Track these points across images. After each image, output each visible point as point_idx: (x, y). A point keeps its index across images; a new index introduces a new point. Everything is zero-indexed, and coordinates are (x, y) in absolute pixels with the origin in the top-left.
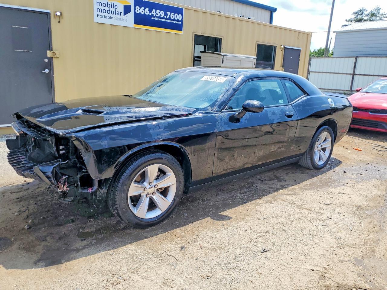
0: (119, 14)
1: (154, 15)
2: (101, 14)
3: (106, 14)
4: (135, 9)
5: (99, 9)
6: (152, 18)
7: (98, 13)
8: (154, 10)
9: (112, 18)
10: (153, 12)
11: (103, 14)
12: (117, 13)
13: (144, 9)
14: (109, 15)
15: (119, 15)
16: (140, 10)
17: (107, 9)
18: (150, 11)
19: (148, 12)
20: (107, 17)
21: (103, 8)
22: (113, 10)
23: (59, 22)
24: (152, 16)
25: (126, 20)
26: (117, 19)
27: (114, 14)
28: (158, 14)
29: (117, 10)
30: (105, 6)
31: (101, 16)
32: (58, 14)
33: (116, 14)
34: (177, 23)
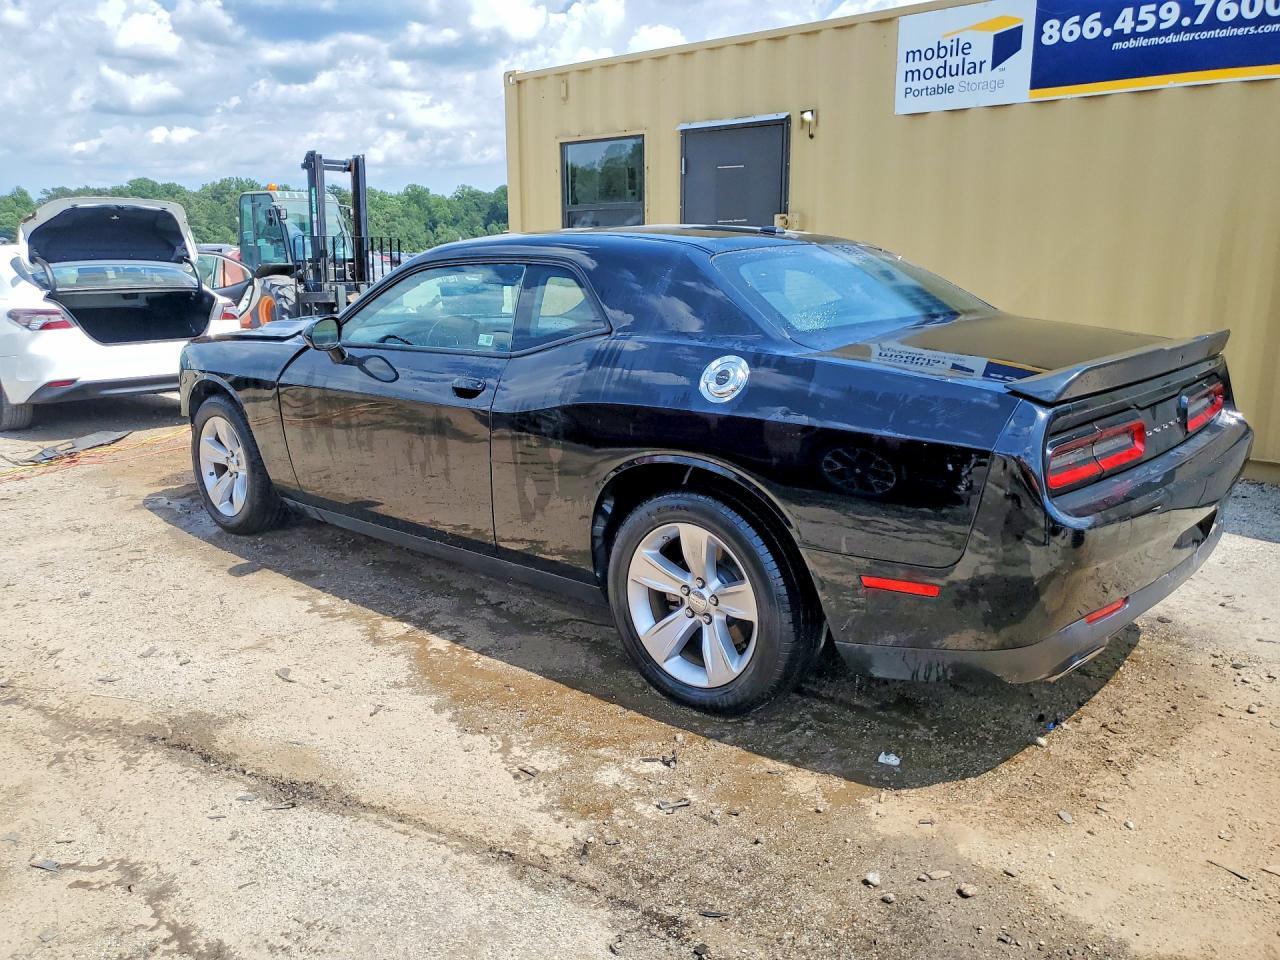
0: (976, 68)
1: (1127, 31)
2: (918, 85)
3: (934, 82)
4: (1039, 32)
5: (913, 73)
6: (1117, 46)
7: (909, 84)
8: (1128, 12)
9: (949, 89)
10: (1125, 21)
11: (923, 83)
12: (967, 67)
13: (1081, 23)
14: (942, 82)
15: (975, 72)
16: (1060, 30)
17: (936, 63)
18: (1107, 22)
19: (1098, 26)
20: (936, 91)
21: (922, 65)
22: (954, 61)
23: (811, 136)
24: (1119, 35)
25: (1000, 84)
26: (968, 87)
27: (957, 74)
28: (1144, 22)
29: (968, 59)
30: (929, 56)
31: (916, 93)
32: (808, 116)
33: (965, 72)
34: (1260, 31)
